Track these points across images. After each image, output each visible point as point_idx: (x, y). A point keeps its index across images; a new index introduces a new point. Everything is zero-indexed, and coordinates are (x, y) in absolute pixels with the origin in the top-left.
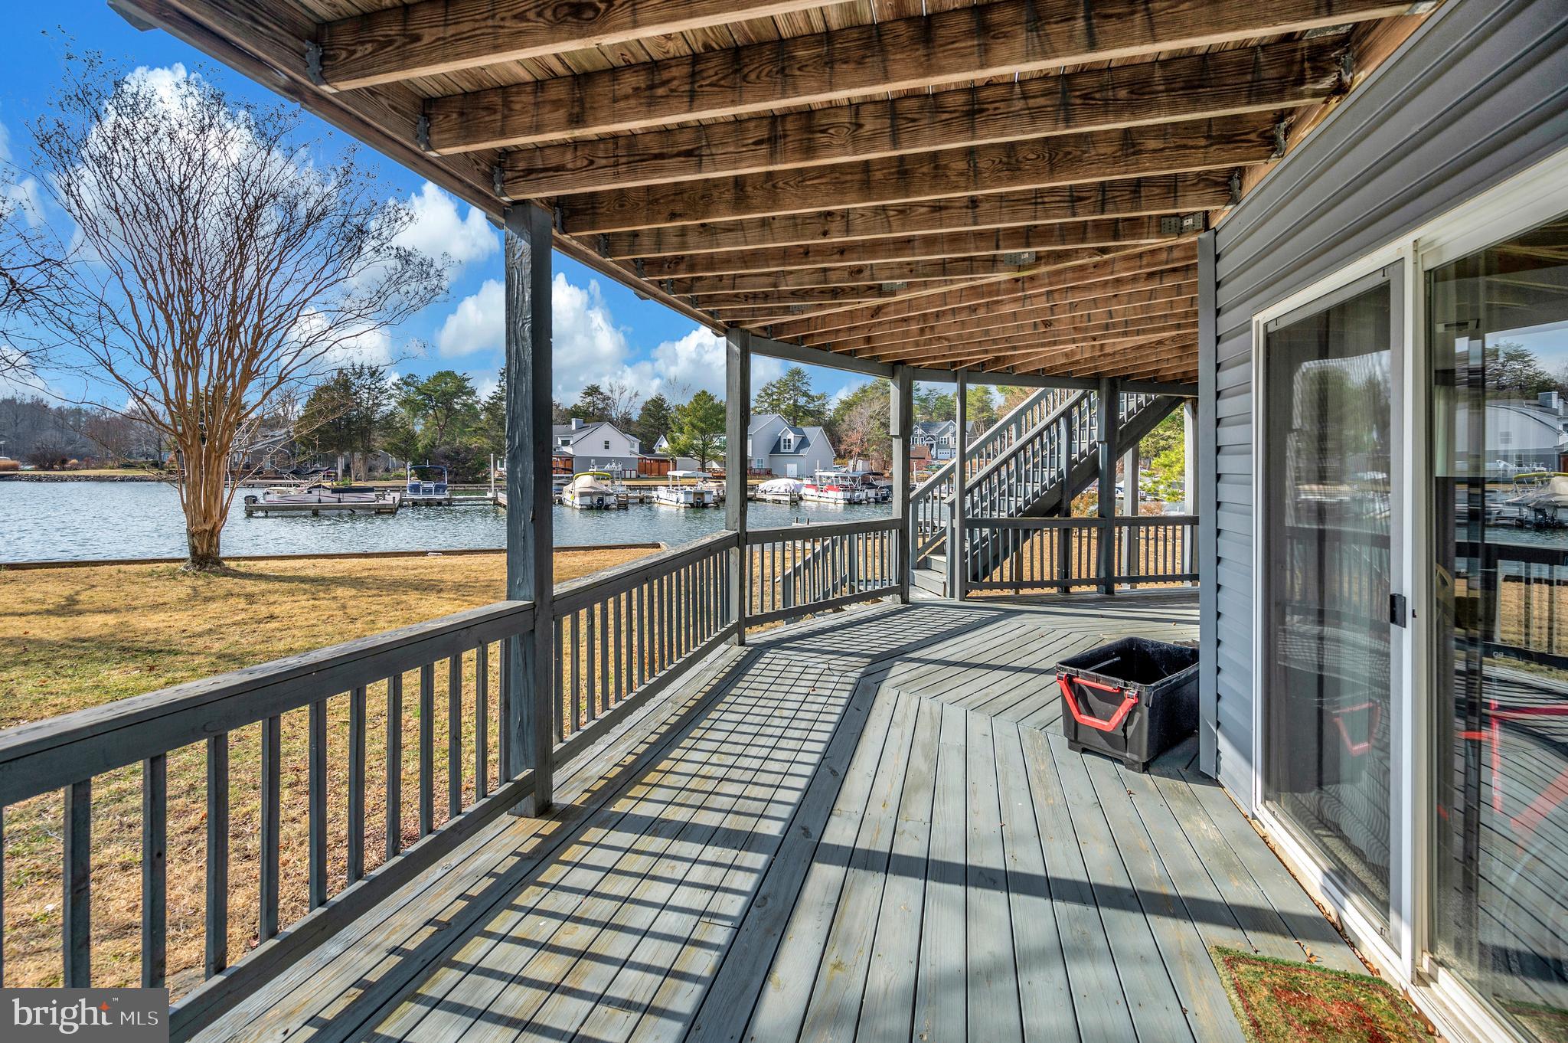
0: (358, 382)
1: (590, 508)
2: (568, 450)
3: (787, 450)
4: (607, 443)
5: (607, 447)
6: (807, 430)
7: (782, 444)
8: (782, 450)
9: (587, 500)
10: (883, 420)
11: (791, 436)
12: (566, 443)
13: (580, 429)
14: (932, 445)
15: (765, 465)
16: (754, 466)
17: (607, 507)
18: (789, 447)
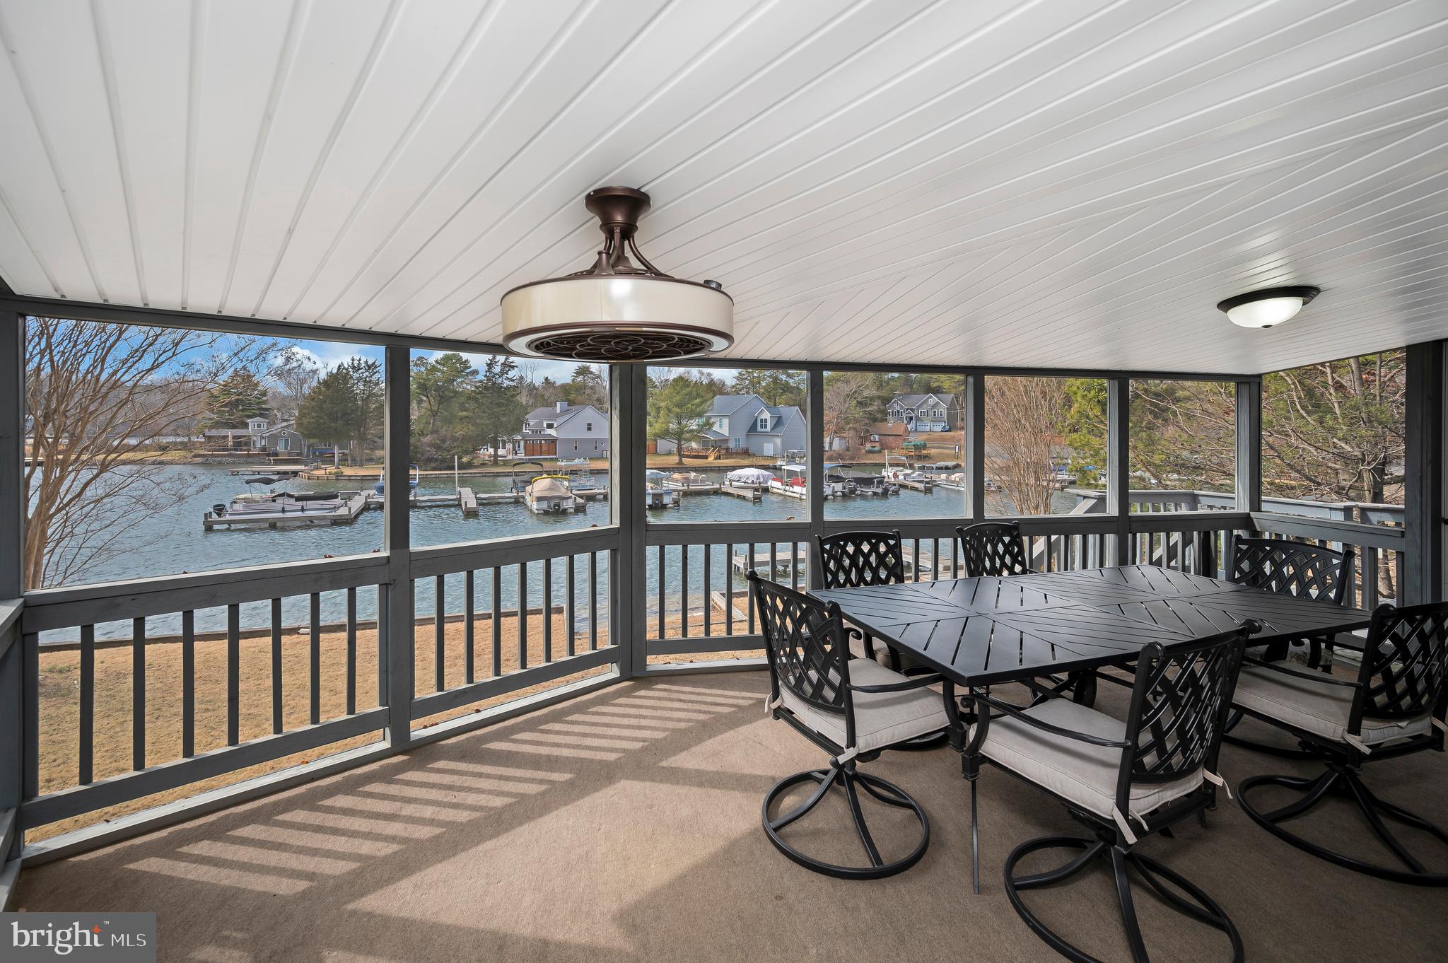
0: (356, 375)
1: (546, 513)
2: (552, 432)
3: (764, 430)
4: (589, 425)
5: (589, 429)
6: (783, 409)
7: (759, 424)
8: (759, 429)
9: (545, 505)
10: (860, 399)
11: (766, 415)
12: (550, 426)
13: (564, 412)
14: (911, 418)
15: (742, 445)
16: (731, 445)
17: (564, 512)
18: (766, 427)
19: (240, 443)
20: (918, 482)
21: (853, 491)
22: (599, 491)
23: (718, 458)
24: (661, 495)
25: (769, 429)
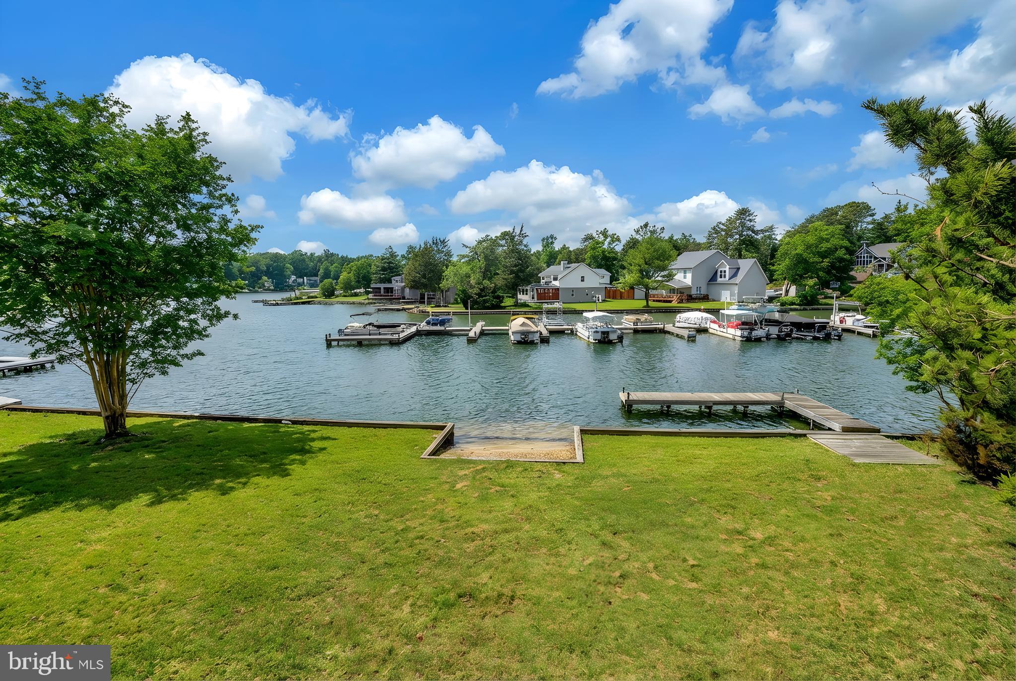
1: (519, 343)
2: (556, 283)
3: (722, 279)
4: (583, 277)
5: (583, 281)
7: (719, 274)
8: (719, 279)
9: (519, 337)
11: (726, 268)
12: (556, 279)
13: (566, 269)
15: (703, 292)
16: (694, 292)
17: (532, 343)
18: (725, 277)
19: (389, 290)
20: (866, 327)
21: (789, 335)
22: (567, 327)
23: (681, 301)
24: (607, 333)
25: (727, 277)
